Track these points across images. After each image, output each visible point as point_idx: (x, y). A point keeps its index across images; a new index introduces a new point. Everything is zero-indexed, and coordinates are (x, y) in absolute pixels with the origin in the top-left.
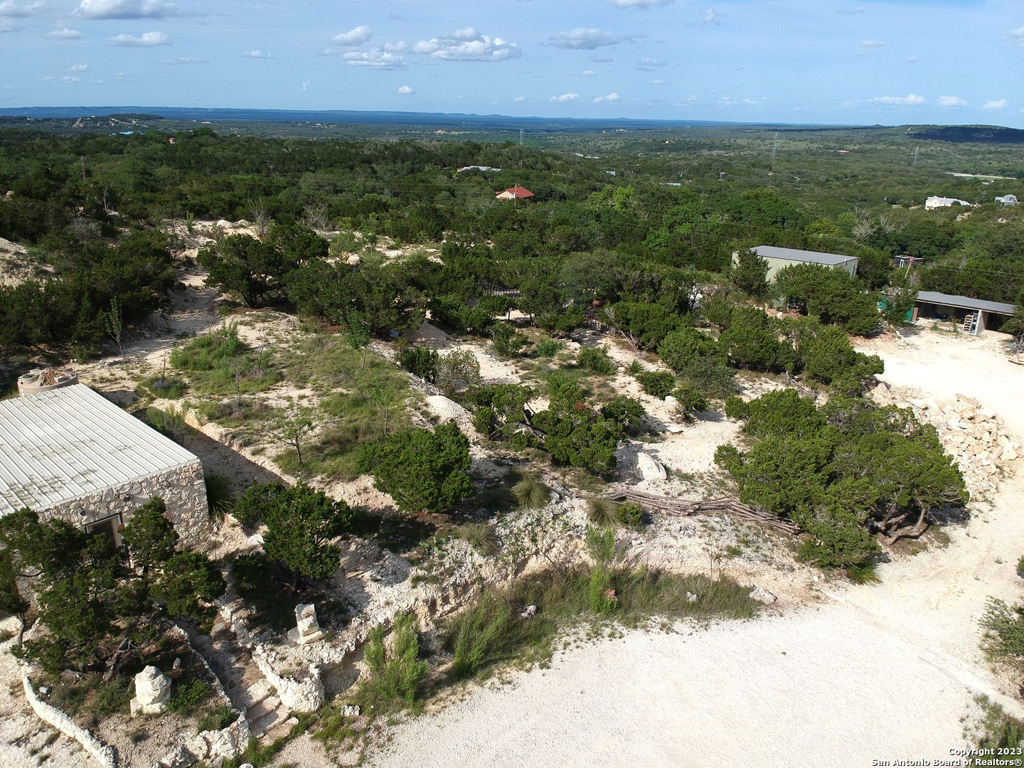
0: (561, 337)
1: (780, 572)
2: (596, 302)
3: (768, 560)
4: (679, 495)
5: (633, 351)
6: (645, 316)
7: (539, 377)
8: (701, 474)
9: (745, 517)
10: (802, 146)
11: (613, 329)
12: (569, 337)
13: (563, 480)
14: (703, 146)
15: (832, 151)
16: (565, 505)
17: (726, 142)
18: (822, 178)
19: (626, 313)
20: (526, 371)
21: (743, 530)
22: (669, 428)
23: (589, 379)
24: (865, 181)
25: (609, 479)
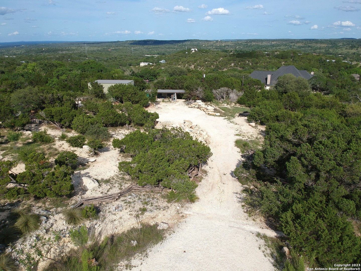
0: (20, 130)
1: (165, 211)
2: (32, 111)
3: (158, 208)
4: (108, 191)
5: (59, 129)
6: (61, 112)
7: (13, 153)
8: (113, 177)
9: (140, 191)
10: (95, 49)
11: (46, 122)
12: (24, 129)
13: (45, 206)
14: (59, 50)
15: (106, 50)
16: (51, 221)
17: (67, 48)
18: (105, 59)
19: (51, 113)
20: (4, 151)
21: (142, 197)
22: (89, 160)
23: (41, 147)
24: (120, 59)
25: (70, 196)
